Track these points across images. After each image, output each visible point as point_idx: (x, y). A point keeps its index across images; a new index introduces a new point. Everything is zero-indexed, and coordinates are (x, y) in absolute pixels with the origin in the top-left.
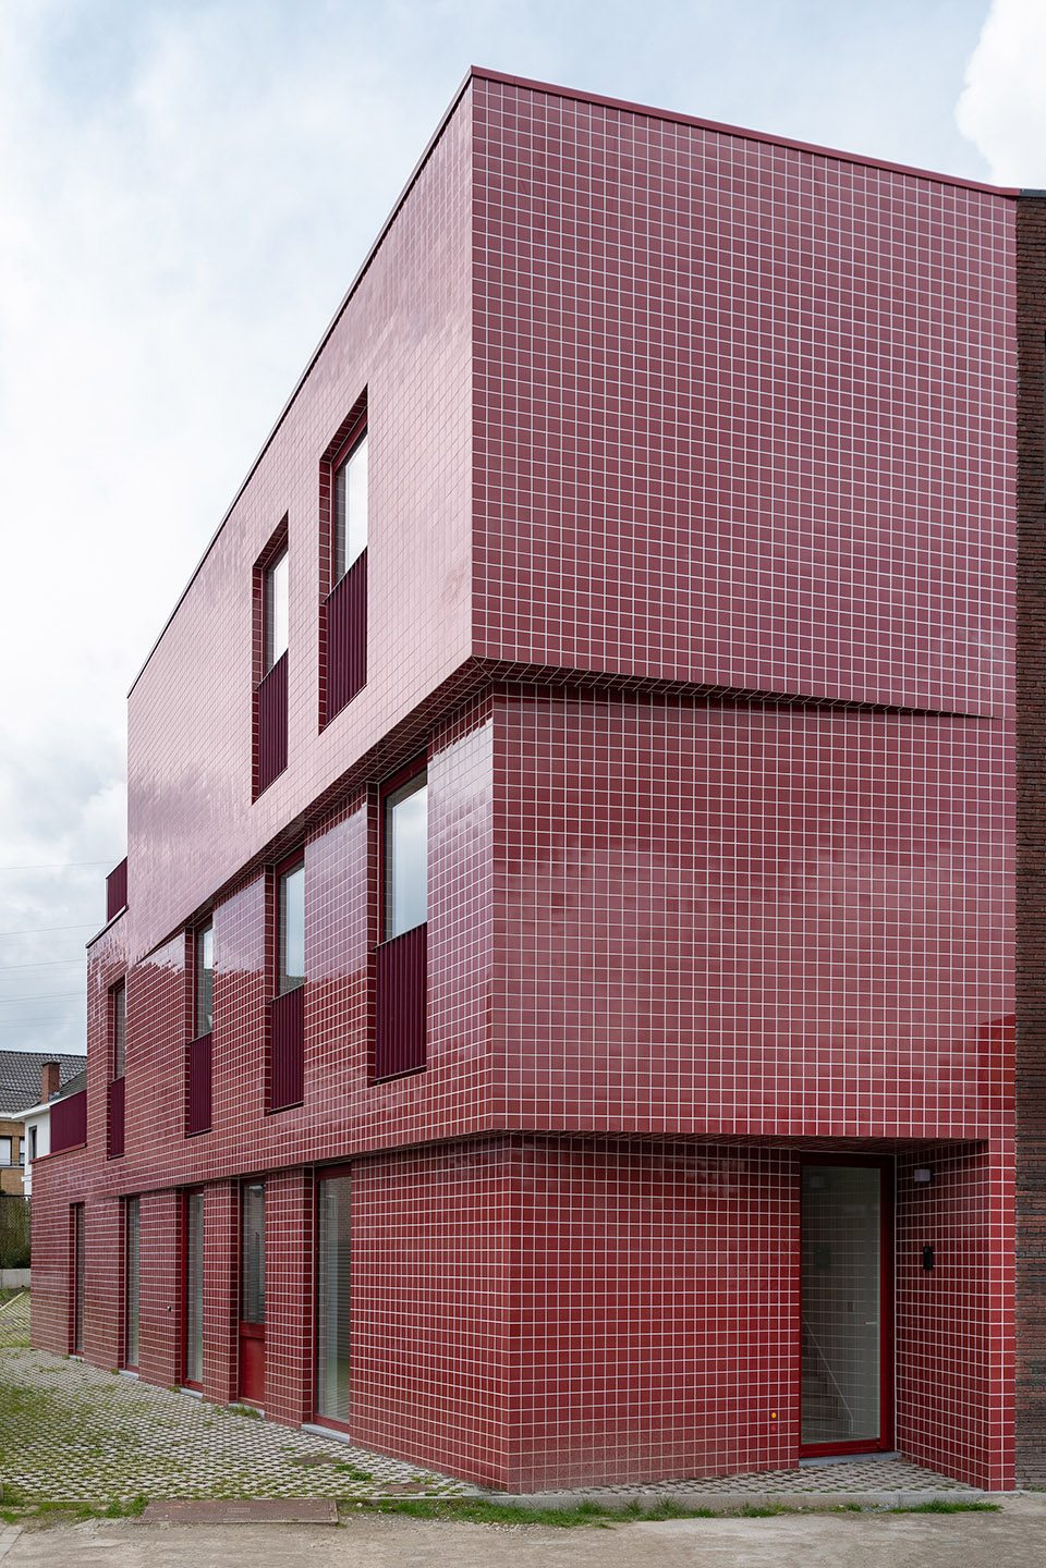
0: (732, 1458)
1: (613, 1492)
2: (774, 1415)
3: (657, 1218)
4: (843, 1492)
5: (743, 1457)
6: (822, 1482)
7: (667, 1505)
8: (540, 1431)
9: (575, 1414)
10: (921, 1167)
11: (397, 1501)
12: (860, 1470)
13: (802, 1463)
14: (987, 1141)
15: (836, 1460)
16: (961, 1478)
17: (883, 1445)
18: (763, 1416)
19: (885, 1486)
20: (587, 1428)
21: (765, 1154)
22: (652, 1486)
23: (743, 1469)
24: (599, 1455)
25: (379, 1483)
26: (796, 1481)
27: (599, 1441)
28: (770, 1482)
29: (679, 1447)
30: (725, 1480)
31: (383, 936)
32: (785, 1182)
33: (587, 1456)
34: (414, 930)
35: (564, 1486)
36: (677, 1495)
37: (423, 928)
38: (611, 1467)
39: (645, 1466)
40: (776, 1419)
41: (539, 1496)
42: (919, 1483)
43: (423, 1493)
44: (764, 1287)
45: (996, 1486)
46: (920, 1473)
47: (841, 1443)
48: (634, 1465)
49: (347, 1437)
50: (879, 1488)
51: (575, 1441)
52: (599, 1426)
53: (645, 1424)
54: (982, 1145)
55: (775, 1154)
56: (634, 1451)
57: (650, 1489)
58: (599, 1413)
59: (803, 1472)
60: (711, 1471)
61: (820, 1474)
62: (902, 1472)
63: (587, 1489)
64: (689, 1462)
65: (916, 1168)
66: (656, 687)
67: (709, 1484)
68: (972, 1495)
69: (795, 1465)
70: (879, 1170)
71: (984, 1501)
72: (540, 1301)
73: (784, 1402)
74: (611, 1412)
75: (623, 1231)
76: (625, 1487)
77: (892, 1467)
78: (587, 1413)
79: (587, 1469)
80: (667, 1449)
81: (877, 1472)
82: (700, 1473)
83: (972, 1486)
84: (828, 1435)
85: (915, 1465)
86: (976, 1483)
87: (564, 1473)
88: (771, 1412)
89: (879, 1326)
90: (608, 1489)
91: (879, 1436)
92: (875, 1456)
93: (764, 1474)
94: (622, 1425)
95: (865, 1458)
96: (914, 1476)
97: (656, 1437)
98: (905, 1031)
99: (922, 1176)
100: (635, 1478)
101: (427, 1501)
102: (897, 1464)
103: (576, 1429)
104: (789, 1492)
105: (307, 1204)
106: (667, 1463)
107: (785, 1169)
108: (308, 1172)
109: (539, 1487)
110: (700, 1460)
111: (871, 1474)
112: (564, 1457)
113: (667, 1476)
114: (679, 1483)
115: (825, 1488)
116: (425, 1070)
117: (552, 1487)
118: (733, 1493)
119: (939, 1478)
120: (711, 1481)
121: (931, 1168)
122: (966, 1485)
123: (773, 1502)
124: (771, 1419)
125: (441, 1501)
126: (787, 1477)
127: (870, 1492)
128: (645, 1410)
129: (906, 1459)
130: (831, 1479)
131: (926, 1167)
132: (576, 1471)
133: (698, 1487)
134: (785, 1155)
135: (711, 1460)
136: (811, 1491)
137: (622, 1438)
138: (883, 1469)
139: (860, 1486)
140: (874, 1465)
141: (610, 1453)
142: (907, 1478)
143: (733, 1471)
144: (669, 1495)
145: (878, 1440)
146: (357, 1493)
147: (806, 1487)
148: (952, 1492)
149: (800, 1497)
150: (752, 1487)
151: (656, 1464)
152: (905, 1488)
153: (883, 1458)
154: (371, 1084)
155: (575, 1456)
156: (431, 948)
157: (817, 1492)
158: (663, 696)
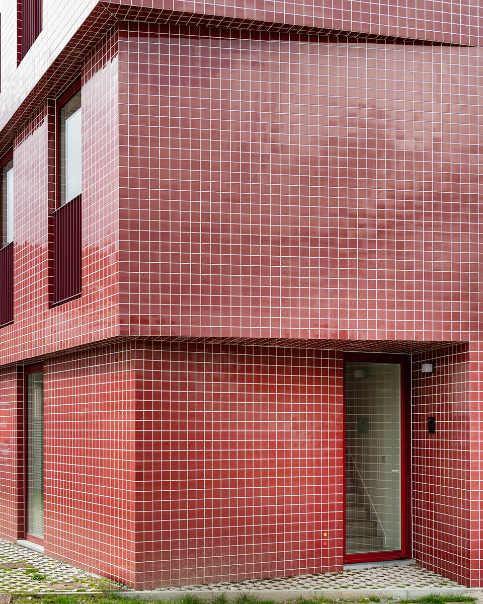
0: (296, 565)
1: (209, 589)
2: (325, 535)
3: (241, 398)
4: (368, 589)
5: (303, 564)
6: (356, 581)
7: (245, 597)
8: (158, 546)
9: (183, 534)
10: (427, 362)
11: (56, 595)
12: (385, 572)
13: (346, 568)
14: (468, 343)
15: (369, 565)
16: (453, 578)
17: (404, 554)
18: (318, 536)
19: (400, 584)
20: (192, 544)
21: (318, 353)
22: (237, 585)
23: (304, 572)
24: (201, 563)
25: (49, 582)
26: (338, 581)
27: (200, 553)
28: (320, 581)
29: (257, 557)
30: (290, 580)
31: (59, 204)
32: (332, 373)
33: (192, 563)
34: (75, 199)
35: (175, 585)
36: (252, 591)
37: (79, 198)
38: (209, 572)
39: (234, 570)
40: (327, 537)
41: (156, 592)
42: (424, 582)
43: (76, 590)
44: (318, 446)
45: (475, 584)
46: (426, 575)
47: (376, 553)
48: (226, 570)
49: (41, 549)
50: (394, 586)
51: (183, 554)
52: (201, 543)
53: (233, 541)
54: (465, 346)
55: (325, 353)
56: (225, 560)
57: (236, 586)
58: (200, 534)
59: (345, 574)
60: (280, 574)
61: (356, 576)
62: (414, 573)
63: (191, 587)
64: (265, 567)
65: (424, 363)
66: (232, 25)
67: (278, 582)
68: (458, 591)
69: (341, 569)
70: (400, 365)
71: (465, 595)
72: (157, 456)
73: (332, 526)
74: (209, 533)
75: (217, 407)
76: (218, 585)
77: (407, 570)
78: (192, 534)
79: (192, 572)
80: (249, 559)
81: (397, 574)
82: (273, 575)
83: (459, 584)
84: (368, 548)
85: (424, 569)
86: (462, 582)
87: (175, 575)
88: (323, 532)
89: (400, 473)
90: (206, 587)
91: (400, 549)
92: (397, 563)
93: (317, 575)
94: (217, 542)
95: (390, 564)
96: (421, 577)
97: (241, 550)
98: (410, 266)
99: (427, 368)
100: (226, 579)
101: (78, 596)
102: (412, 568)
103: (183, 544)
104: (331, 589)
105: (19, 390)
106: (249, 568)
107: (332, 364)
108: (20, 369)
109: (158, 585)
110: (273, 566)
111: (392, 575)
112: (175, 564)
113: (249, 577)
114: (256, 582)
115: (356, 586)
116: (80, 296)
117: (167, 585)
118: (292, 590)
119: (438, 578)
120: (279, 581)
121: (433, 363)
122: (455, 583)
123: (319, 595)
124: (324, 537)
125: (87, 595)
126: (333, 577)
127: (388, 588)
128: (233, 531)
129: (419, 565)
130: (363, 579)
131: (430, 362)
132: (184, 574)
133: (269, 585)
134: (332, 354)
135: (281, 566)
136: (346, 588)
137: (217, 552)
138: (402, 572)
139: (381, 584)
140: (395, 569)
141: (209, 562)
142: (416, 578)
143: (296, 573)
144: (247, 591)
145: (400, 551)
146: (30, 590)
147: (344, 585)
148: (445, 588)
149: (338, 592)
150: (306, 585)
151: (241, 569)
152: (413, 586)
153: (403, 564)
154: (51, 307)
155: (183, 564)
156: (84, 211)
157: (350, 589)
158: (238, 31)
